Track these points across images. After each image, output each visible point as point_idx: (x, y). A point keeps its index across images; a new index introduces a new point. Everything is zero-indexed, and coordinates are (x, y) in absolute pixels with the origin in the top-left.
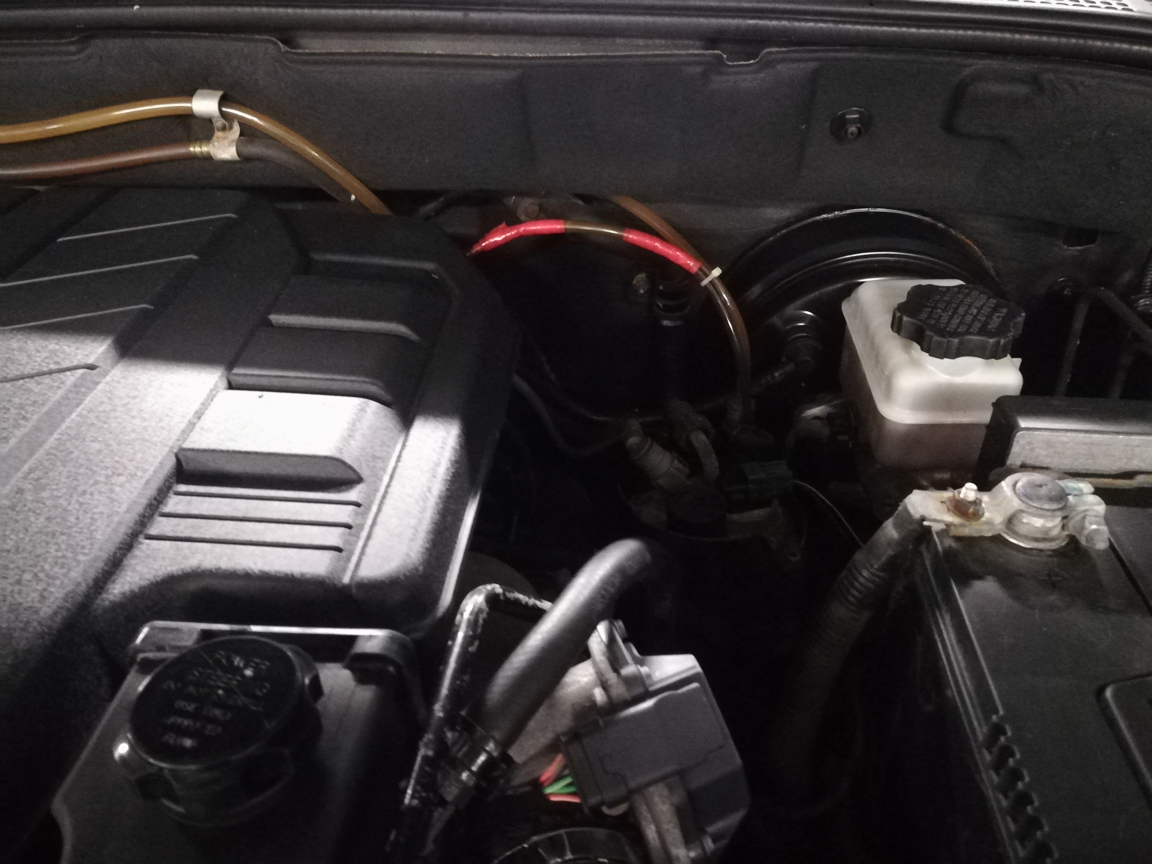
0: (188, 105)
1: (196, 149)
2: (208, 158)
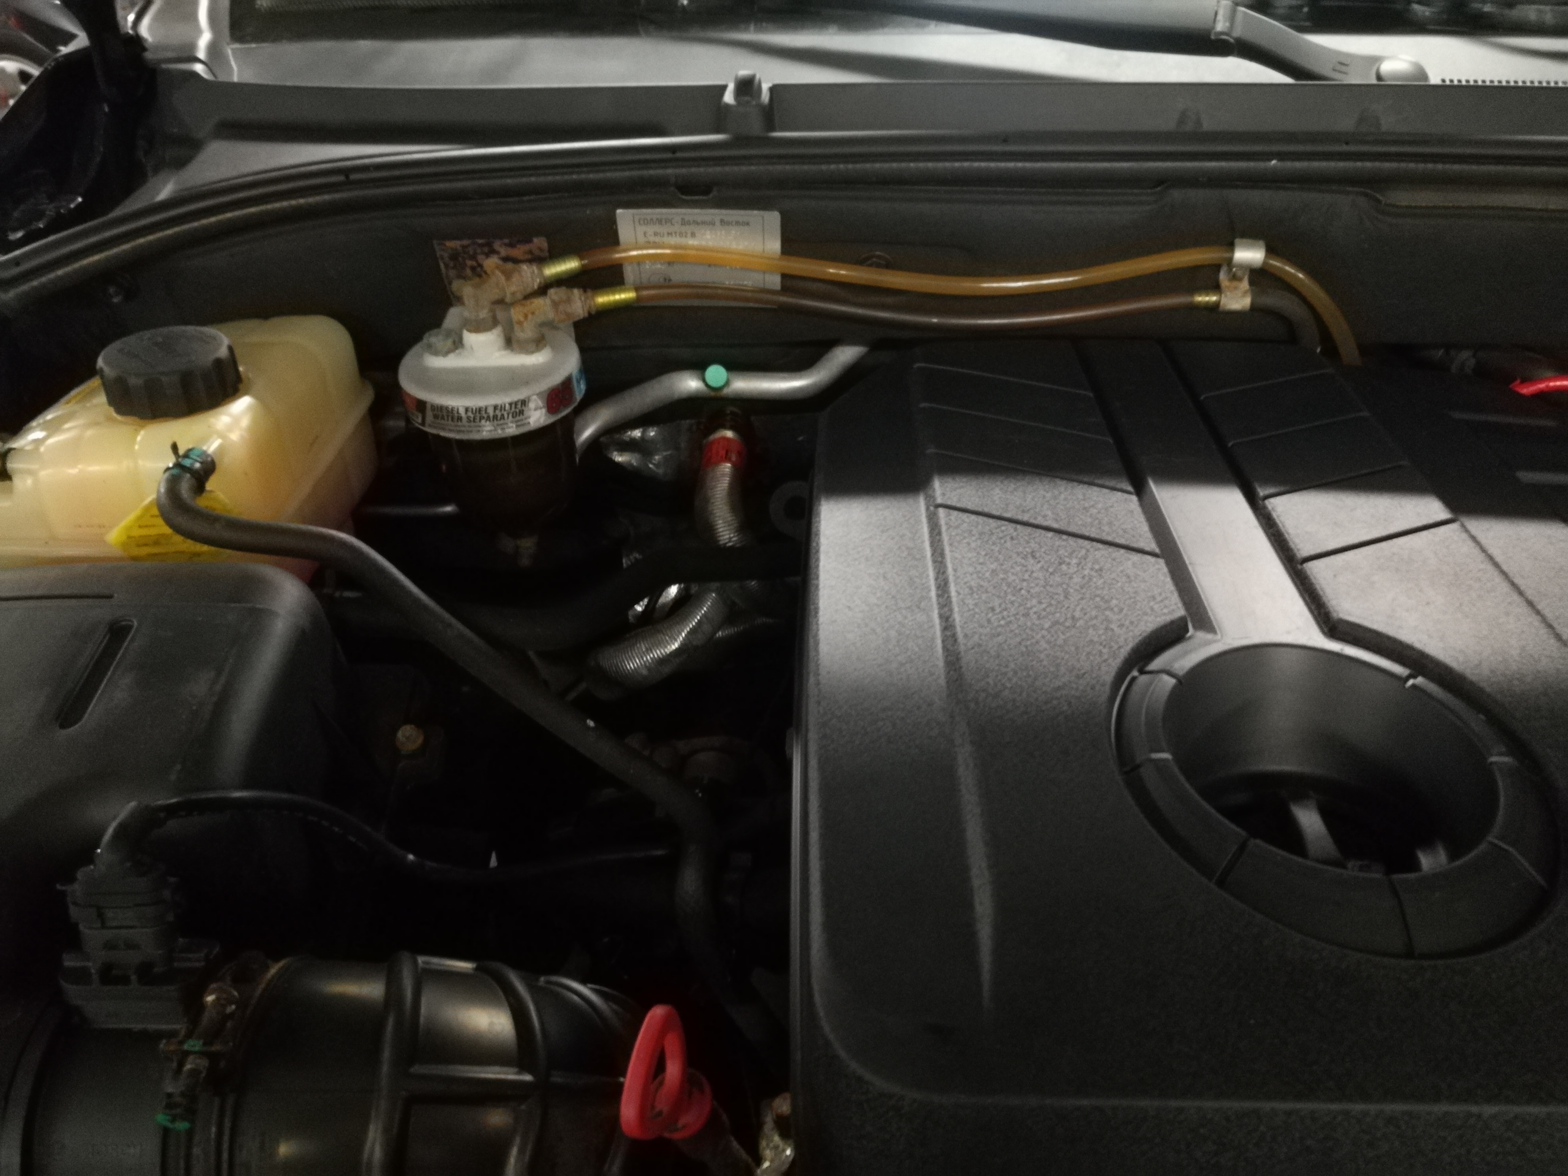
0: (1227, 254)
1: (1202, 299)
2: (1209, 308)
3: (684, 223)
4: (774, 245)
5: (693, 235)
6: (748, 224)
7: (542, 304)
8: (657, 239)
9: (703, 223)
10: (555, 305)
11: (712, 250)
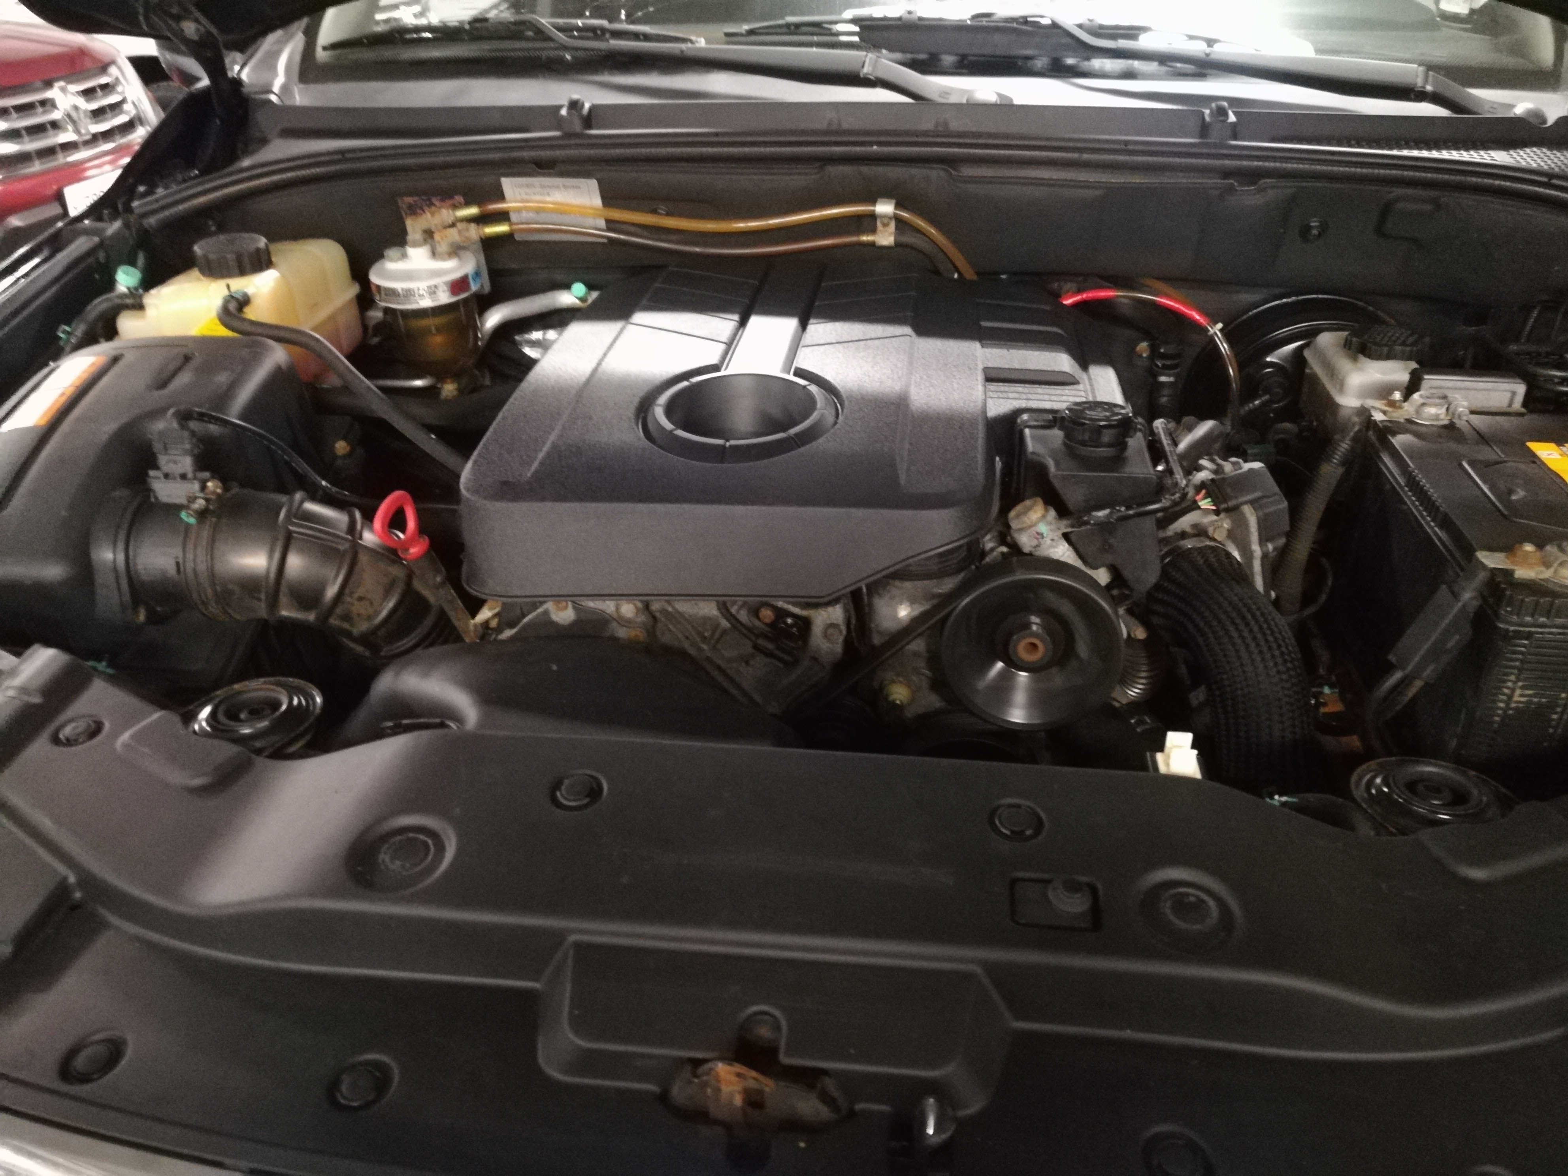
0: (871, 208)
1: (865, 238)
2: (872, 244)
3: (542, 187)
4: (598, 202)
5: (548, 194)
6: (579, 188)
7: (453, 232)
8: (527, 197)
9: (553, 187)
10: (460, 231)
11: (562, 204)
